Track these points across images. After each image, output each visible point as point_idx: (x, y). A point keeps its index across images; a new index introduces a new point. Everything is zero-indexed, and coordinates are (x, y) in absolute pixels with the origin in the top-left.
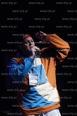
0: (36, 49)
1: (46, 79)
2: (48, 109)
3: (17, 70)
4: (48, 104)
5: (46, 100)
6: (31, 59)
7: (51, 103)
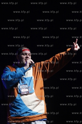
0: (31, 62)
1: (33, 90)
2: (32, 119)
3: (8, 76)
4: (33, 114)
5: (31, 110)
6: (24, 69)
7: (36, 114)
